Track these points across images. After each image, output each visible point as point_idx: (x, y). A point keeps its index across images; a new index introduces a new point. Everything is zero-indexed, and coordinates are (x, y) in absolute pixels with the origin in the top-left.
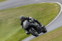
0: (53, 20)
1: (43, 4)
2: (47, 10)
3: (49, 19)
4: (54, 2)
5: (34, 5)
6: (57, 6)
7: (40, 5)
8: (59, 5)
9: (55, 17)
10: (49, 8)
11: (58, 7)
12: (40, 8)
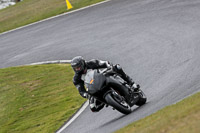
0: (71, 118)
1: (36, 66)
2: (49, 88)
3: (59, 117)
5: (7, 73)
7: (28, 73)
9: (79, 109)
10: (57, 81)
12: (27, 80)
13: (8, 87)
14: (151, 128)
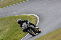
1: (20, 16)
4: (31, 14)
5: (11, 18)
6: (33, 18)
7: (17, 18)
8: (36, 18)
11: (35, 19)
12: (17, 20)
13: (11, 22)
14: (54, 35)
